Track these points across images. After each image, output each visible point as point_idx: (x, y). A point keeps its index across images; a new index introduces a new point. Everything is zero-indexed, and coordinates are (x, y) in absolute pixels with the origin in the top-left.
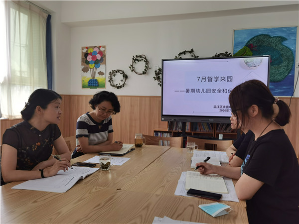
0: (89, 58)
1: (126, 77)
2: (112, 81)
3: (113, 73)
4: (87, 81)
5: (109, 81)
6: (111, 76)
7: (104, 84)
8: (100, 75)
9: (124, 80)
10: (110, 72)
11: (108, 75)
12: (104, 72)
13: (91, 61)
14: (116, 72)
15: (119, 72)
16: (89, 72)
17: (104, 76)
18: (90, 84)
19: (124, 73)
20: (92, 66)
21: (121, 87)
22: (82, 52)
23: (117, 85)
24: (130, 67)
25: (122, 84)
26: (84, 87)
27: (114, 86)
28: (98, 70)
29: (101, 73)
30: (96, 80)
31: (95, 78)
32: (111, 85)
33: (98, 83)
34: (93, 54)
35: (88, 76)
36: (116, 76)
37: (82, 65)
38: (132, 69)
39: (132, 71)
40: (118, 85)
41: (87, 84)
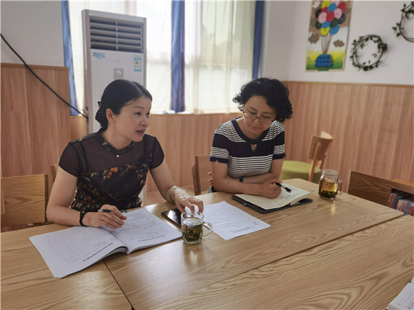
0: (322, 18)
1: (383, 47)
2: (356, 56)
3: (361, 42)
4: (314, 58)
5: (352, 57)
6: (355, 48)
7: (342, 63)
8: (336, 46)
9: (379, 55)
10: (355, 41)
11: (351, 47)
12: (345, 41)
13: (325, 23)
14: (367, 40)
15: (371, 39)
16: (319, 42)
17: (343, 48)
18: (318, 64)
19: (380, 40)
20: (324, 31)
21: (371, 67)
22: (313, 9)
23: (364, 63)
24: (395, 29)
25: (373, 61)
26: (309, 68)
27: (359, 66)
28: (335, 38)
29: (339, 44)
30: (329, 57)
31: (329, 53)
32: (354, 64)
33: (332, 61)
34: (329, 10)
35: (317, 49)
36: (365, 48)
37: (310, 30)
38: (398, 31)
39: (398, 35)
40: (367, 64)
41: (313, 63)
